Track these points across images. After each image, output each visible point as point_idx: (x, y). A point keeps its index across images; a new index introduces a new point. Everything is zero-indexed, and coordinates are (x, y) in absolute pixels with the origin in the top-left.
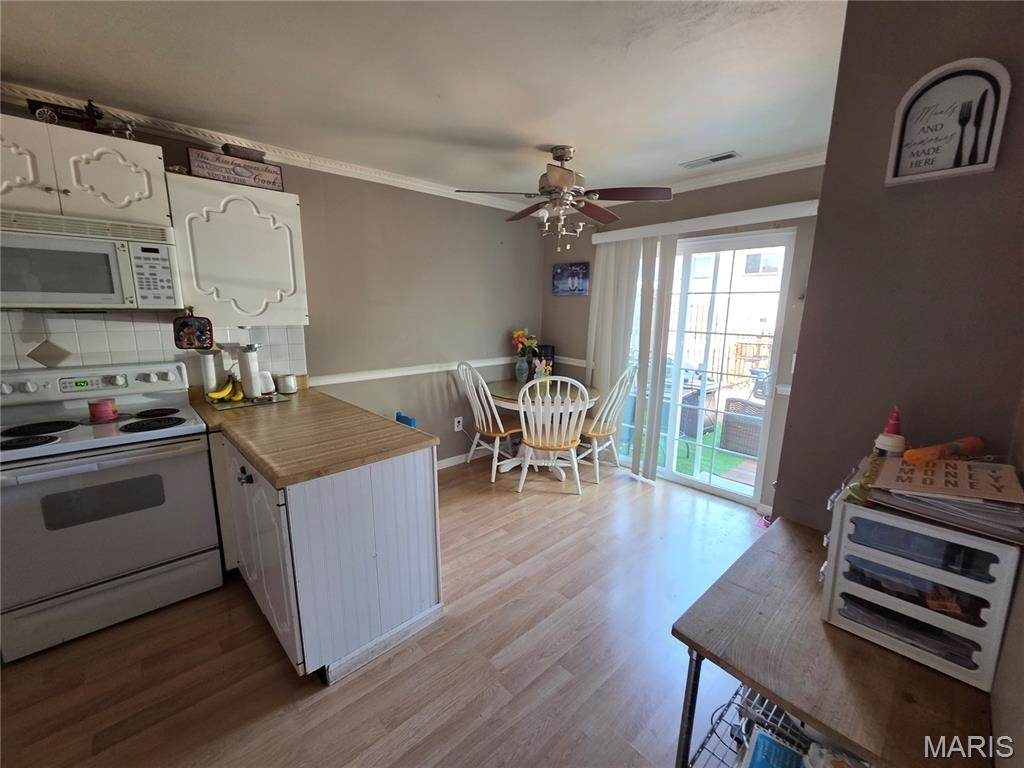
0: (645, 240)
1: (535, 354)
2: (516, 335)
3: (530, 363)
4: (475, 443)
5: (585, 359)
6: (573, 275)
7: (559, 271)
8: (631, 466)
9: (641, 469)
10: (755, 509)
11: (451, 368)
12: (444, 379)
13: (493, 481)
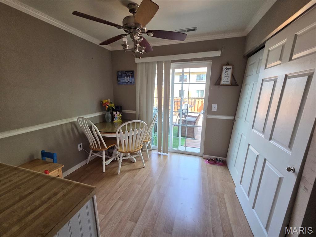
0: (158, 62)
1: (113, 110)
2: (104, 102)
3: (112, 113)
4: (90, 154)
5: (135, 110)
6: (127, 76)
7: (120, 74)
8: (158, 149)
9: (162, 150)
10: (202, 157)
11: (73, 121)
12: (69, 127)
13: (104, 171)
